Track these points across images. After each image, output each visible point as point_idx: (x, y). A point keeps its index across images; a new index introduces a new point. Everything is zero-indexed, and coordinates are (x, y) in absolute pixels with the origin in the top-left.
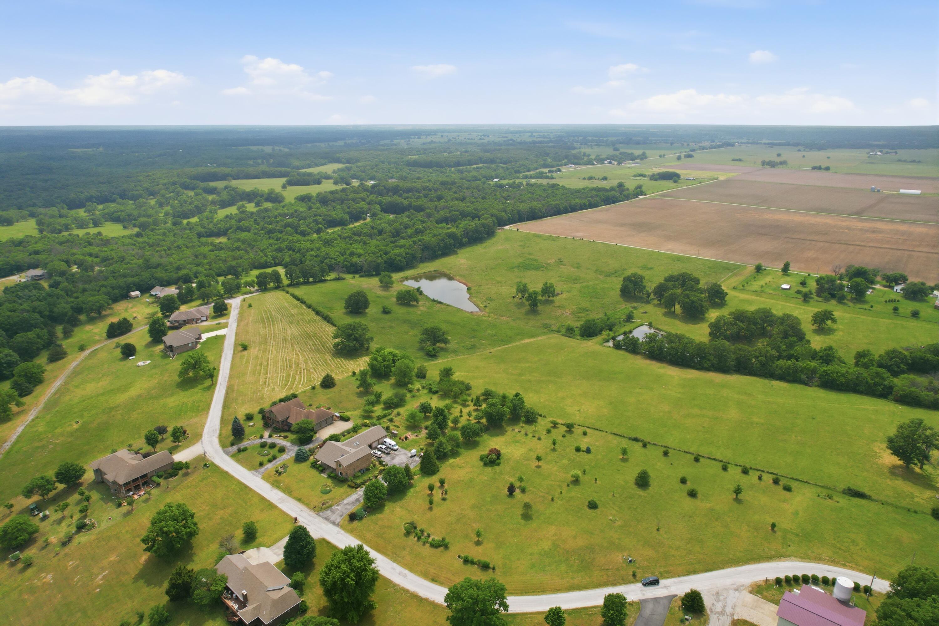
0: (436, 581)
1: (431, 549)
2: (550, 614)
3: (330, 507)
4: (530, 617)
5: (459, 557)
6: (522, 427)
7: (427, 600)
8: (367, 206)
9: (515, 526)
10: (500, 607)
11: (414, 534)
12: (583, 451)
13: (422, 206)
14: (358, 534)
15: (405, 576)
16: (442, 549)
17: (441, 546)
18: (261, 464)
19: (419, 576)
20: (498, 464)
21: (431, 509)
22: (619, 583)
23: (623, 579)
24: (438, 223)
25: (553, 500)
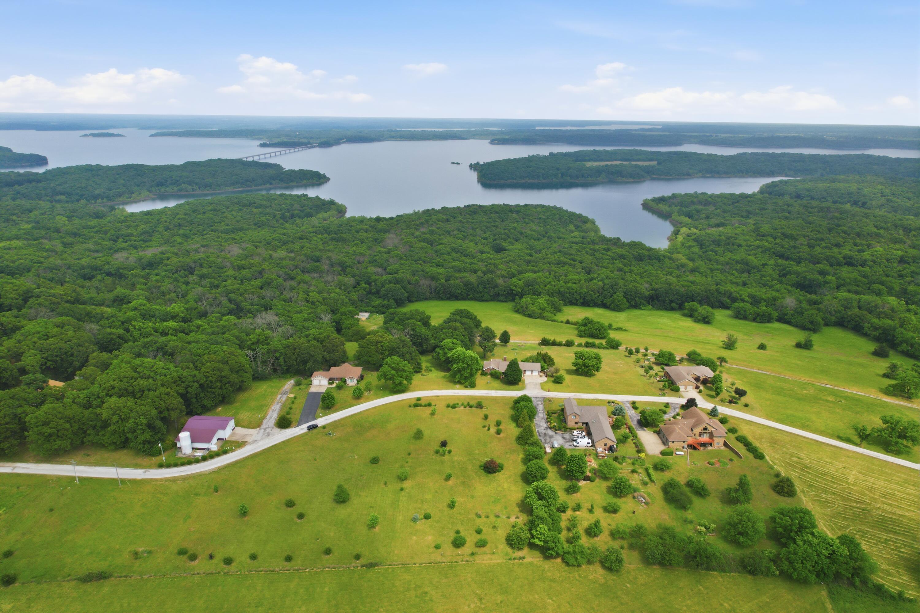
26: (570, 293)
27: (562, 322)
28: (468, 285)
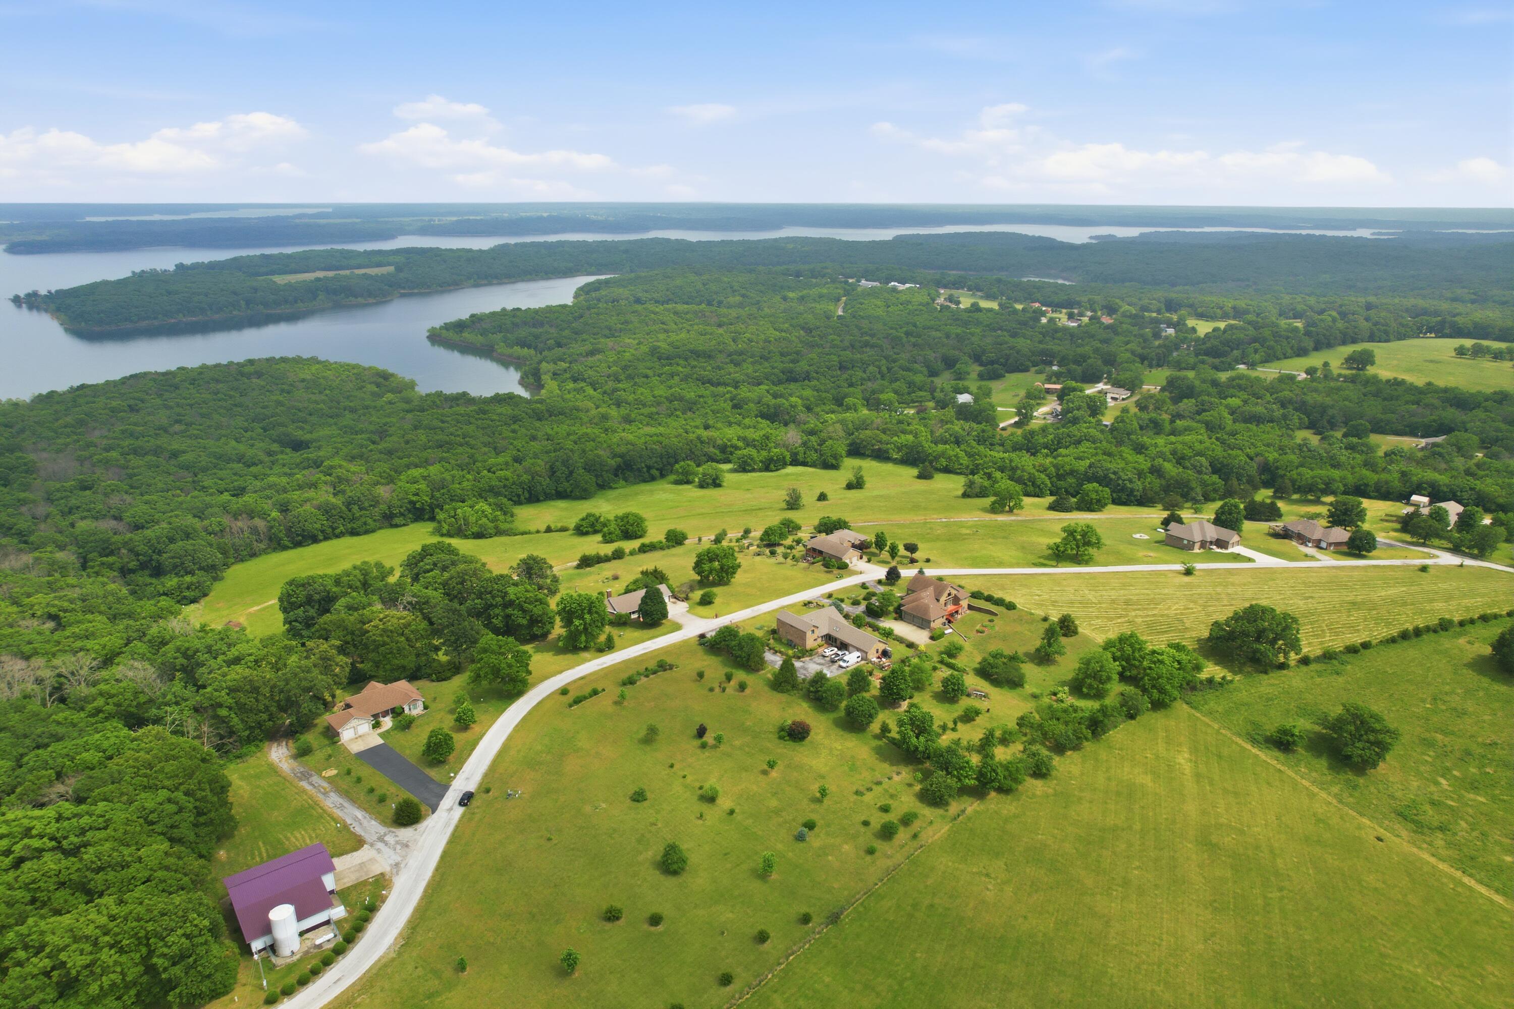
26: (505, 486)
27: (538, 532)
28: (326, 510)
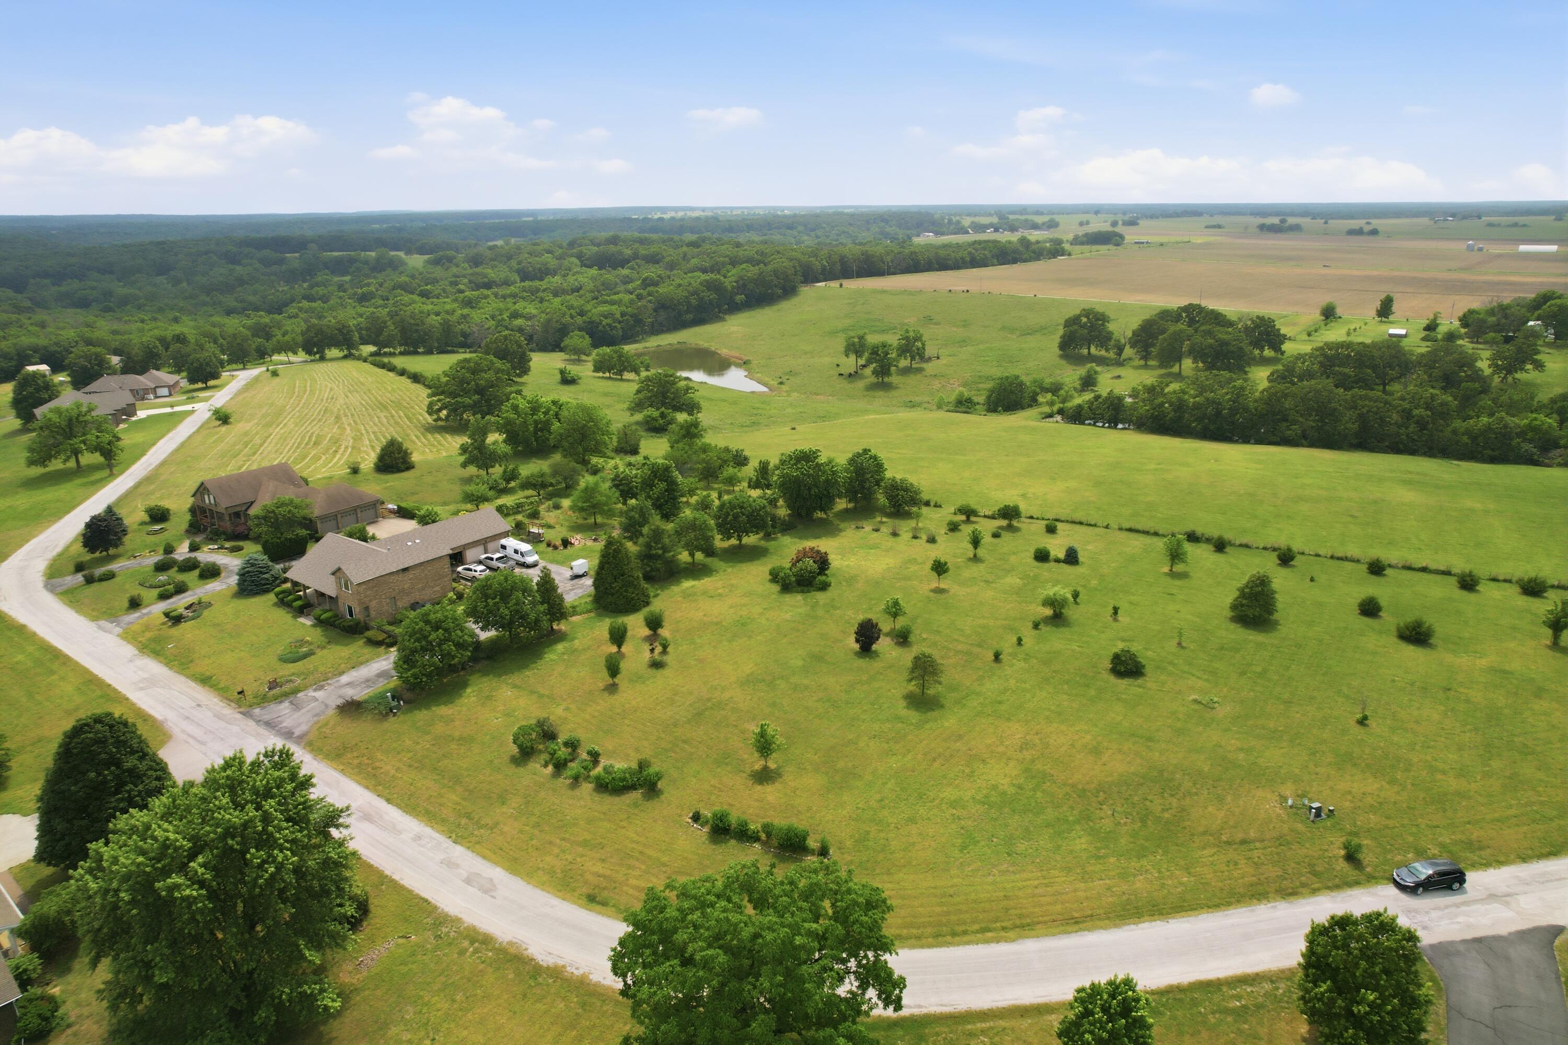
0: (604, 904)
1: (597, 797)
2: (1087, 1013)
3: (296, 691)
4: (983, 1032)
5: (696, 818)
6: (881, 522)
7: (556, 973)
8: (556, 262)
9: (888, 725)
10: (864, 986)
11: (545, 757)
12: (1057, 561)
13: (657, 255)
14: (356, 762)
15: (488, 889)
16: (637, 795)
17: (633, 787)
18: (135, 604)
19: (542, 885)
20: (824, 587)
21: (612, 688)
22: (1303, 885)
23: (1315, 874)
24: (685, 273)
25: (997, 657)
